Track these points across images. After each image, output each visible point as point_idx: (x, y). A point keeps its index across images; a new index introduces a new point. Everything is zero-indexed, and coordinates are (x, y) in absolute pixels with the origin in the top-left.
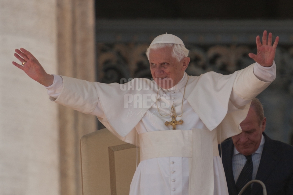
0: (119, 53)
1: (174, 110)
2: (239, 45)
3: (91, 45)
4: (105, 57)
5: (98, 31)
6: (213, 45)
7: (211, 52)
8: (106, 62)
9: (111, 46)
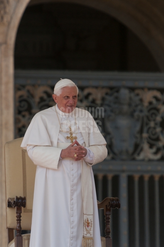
0: (28, 91)
1: (70, 129)
2: (103, 87)
3: (11, 86)
4: (20, 93)
5: (16, 77)
6: (87, 87)
7: (86, 92)
8: (21, 97)
9: (24, 86)
